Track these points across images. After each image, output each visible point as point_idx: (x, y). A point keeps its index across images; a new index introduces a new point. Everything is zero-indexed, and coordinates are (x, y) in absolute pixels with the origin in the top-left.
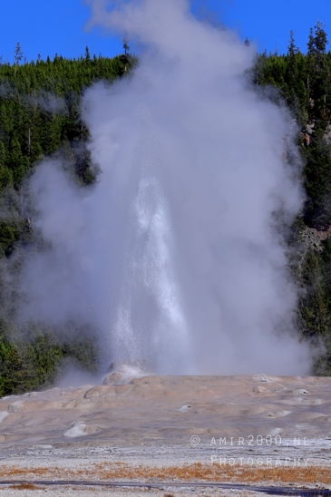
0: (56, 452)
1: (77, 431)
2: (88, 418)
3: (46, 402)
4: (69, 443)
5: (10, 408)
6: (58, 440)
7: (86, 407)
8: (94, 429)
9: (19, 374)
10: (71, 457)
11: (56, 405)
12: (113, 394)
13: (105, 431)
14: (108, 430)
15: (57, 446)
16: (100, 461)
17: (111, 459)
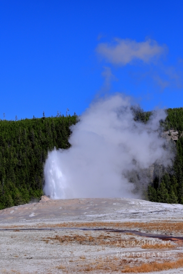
0: (27, 221)
1: (32, 215)
2: (35, 212)
3: (24, 208)
4: (31, 218)
5: (14, 210)
6: (27, 217)
7: (35, 209)
8: (37, 214)
9: (19, 200)
10: (31, 222)
11: (27, 208)
12: (42, 205)
13: (40, 215)
14: (41, 214)
15: (27, 219)
16: (38, 223)
17: (41, 222)
